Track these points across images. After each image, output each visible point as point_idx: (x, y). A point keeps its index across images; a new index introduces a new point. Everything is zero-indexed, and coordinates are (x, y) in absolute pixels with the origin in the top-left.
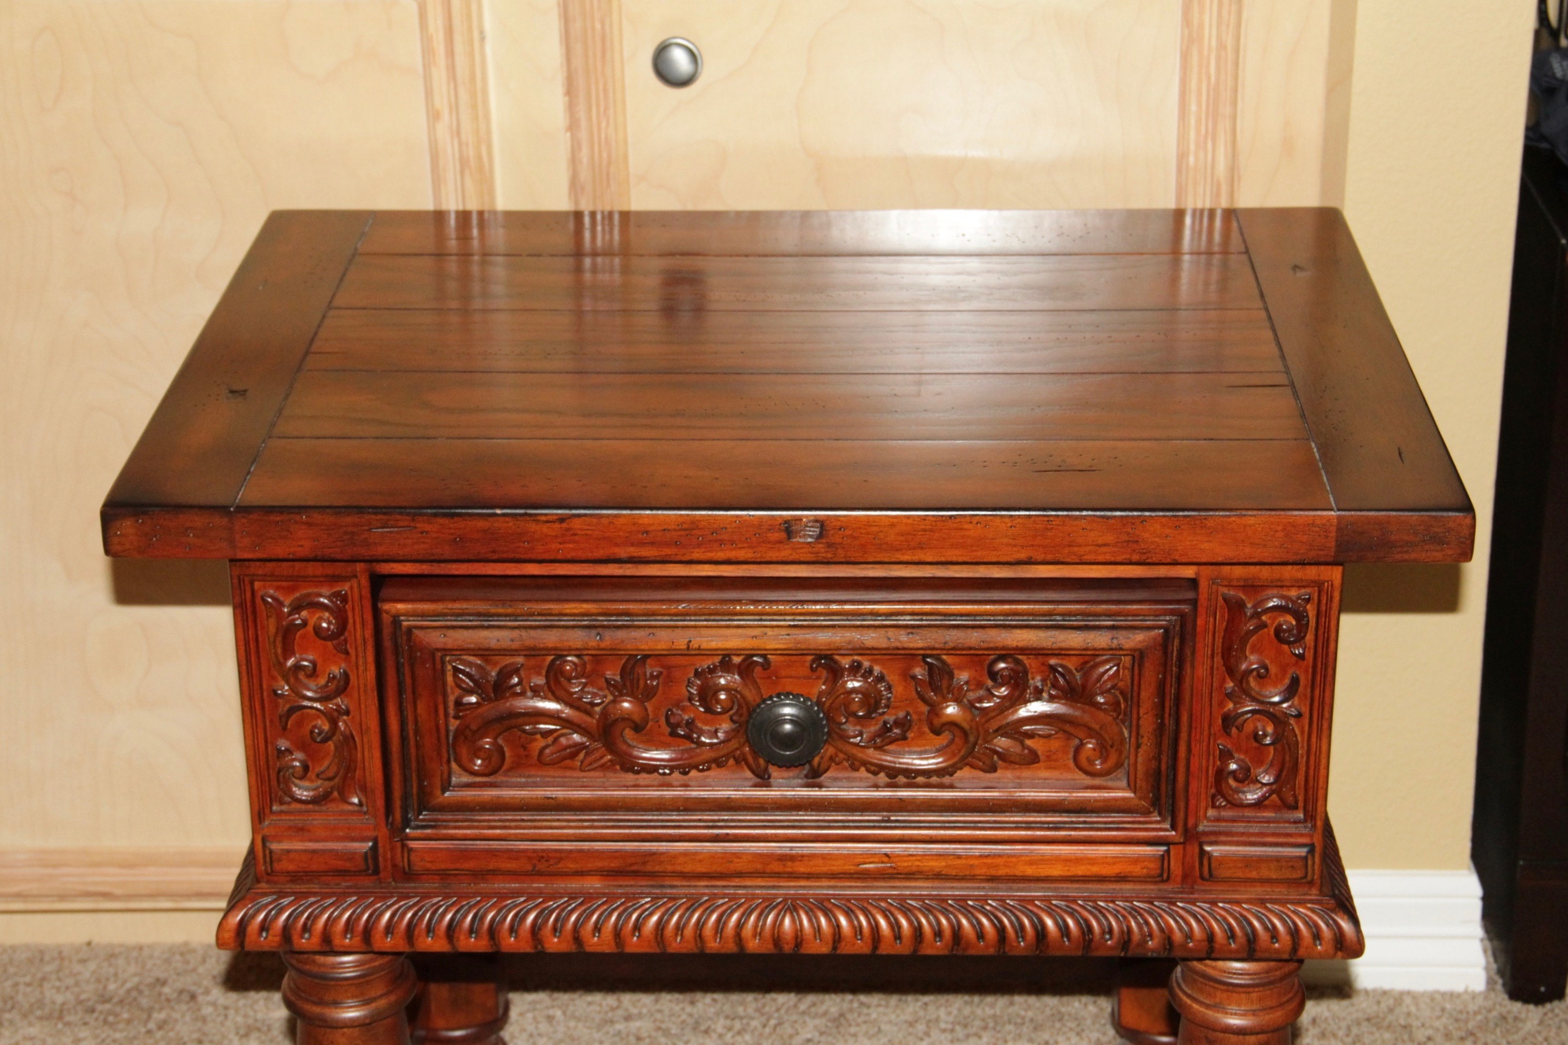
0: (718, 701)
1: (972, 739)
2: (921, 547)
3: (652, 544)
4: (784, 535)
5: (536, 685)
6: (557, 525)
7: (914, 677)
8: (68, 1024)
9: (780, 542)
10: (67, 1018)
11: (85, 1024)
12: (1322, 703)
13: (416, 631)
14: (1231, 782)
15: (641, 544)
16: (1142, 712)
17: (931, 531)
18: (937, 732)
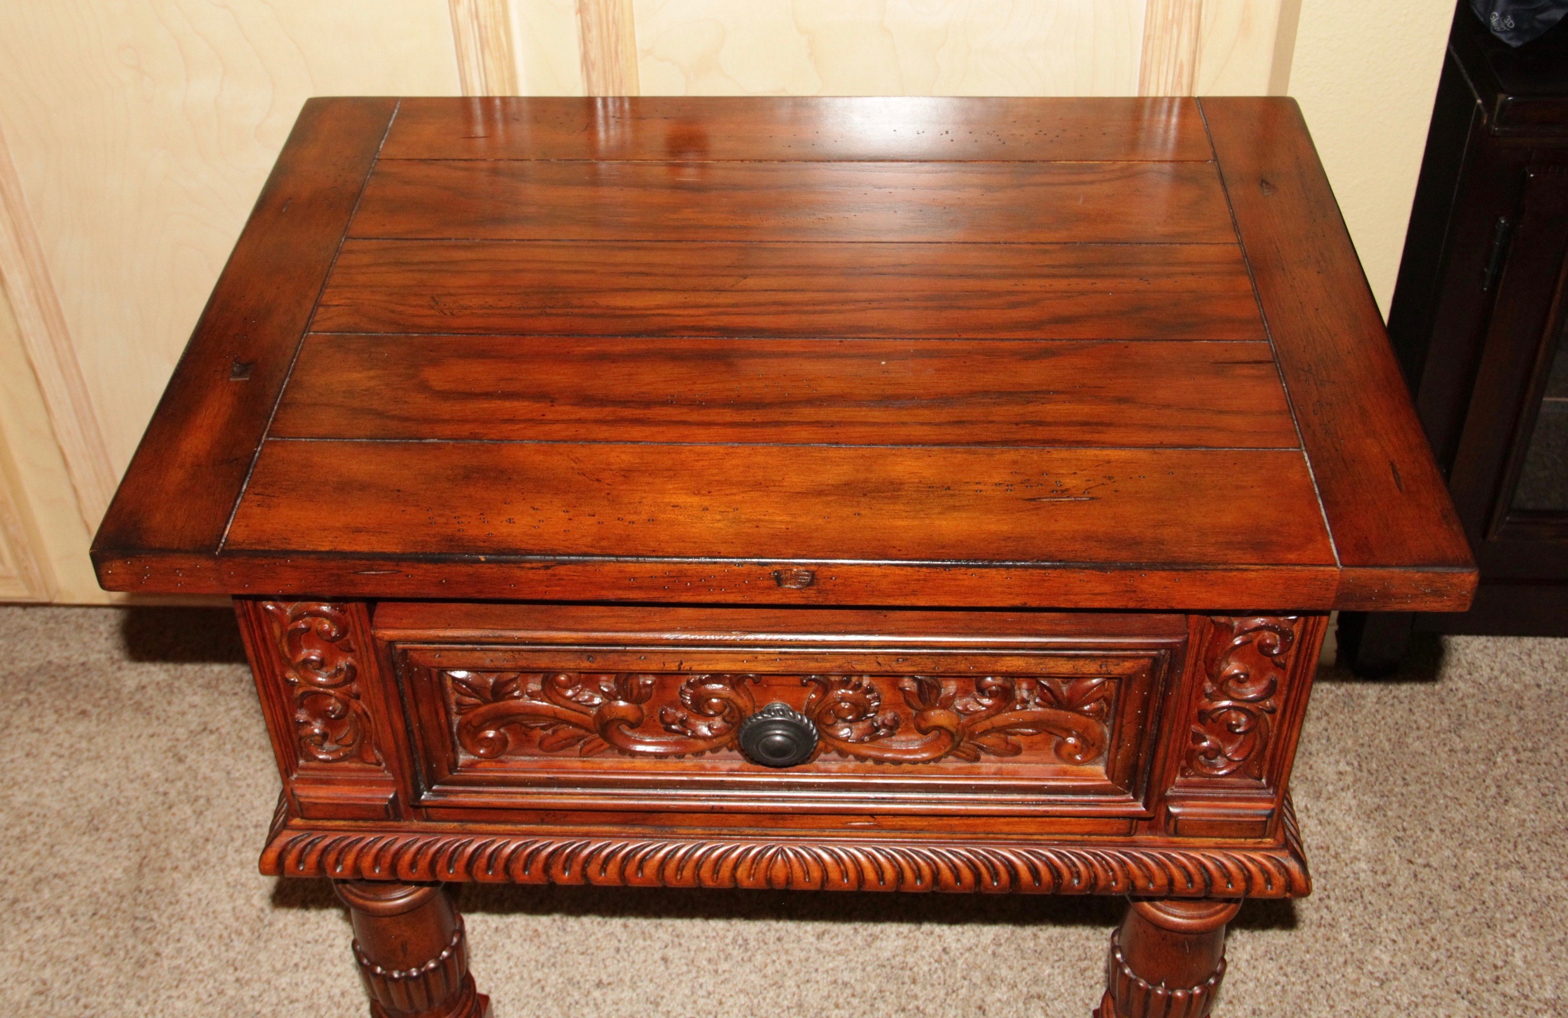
0: (711, 706)
1: (957, 739)
2: (914, 593)
3: (640, 588)
4: (773, 583)
5: (533, 692)
6: (542, 572)
7: (902, 690)
8: (222, 693)
9: (770, 588)
10: (222, 687)
11: (235, 694)
12: (1297, 702)
13: (411, 653)
14: (1202, 758)
15: (630, 588)
16: (1125, 722)
17: (925, 580)
18: (924, 732)
